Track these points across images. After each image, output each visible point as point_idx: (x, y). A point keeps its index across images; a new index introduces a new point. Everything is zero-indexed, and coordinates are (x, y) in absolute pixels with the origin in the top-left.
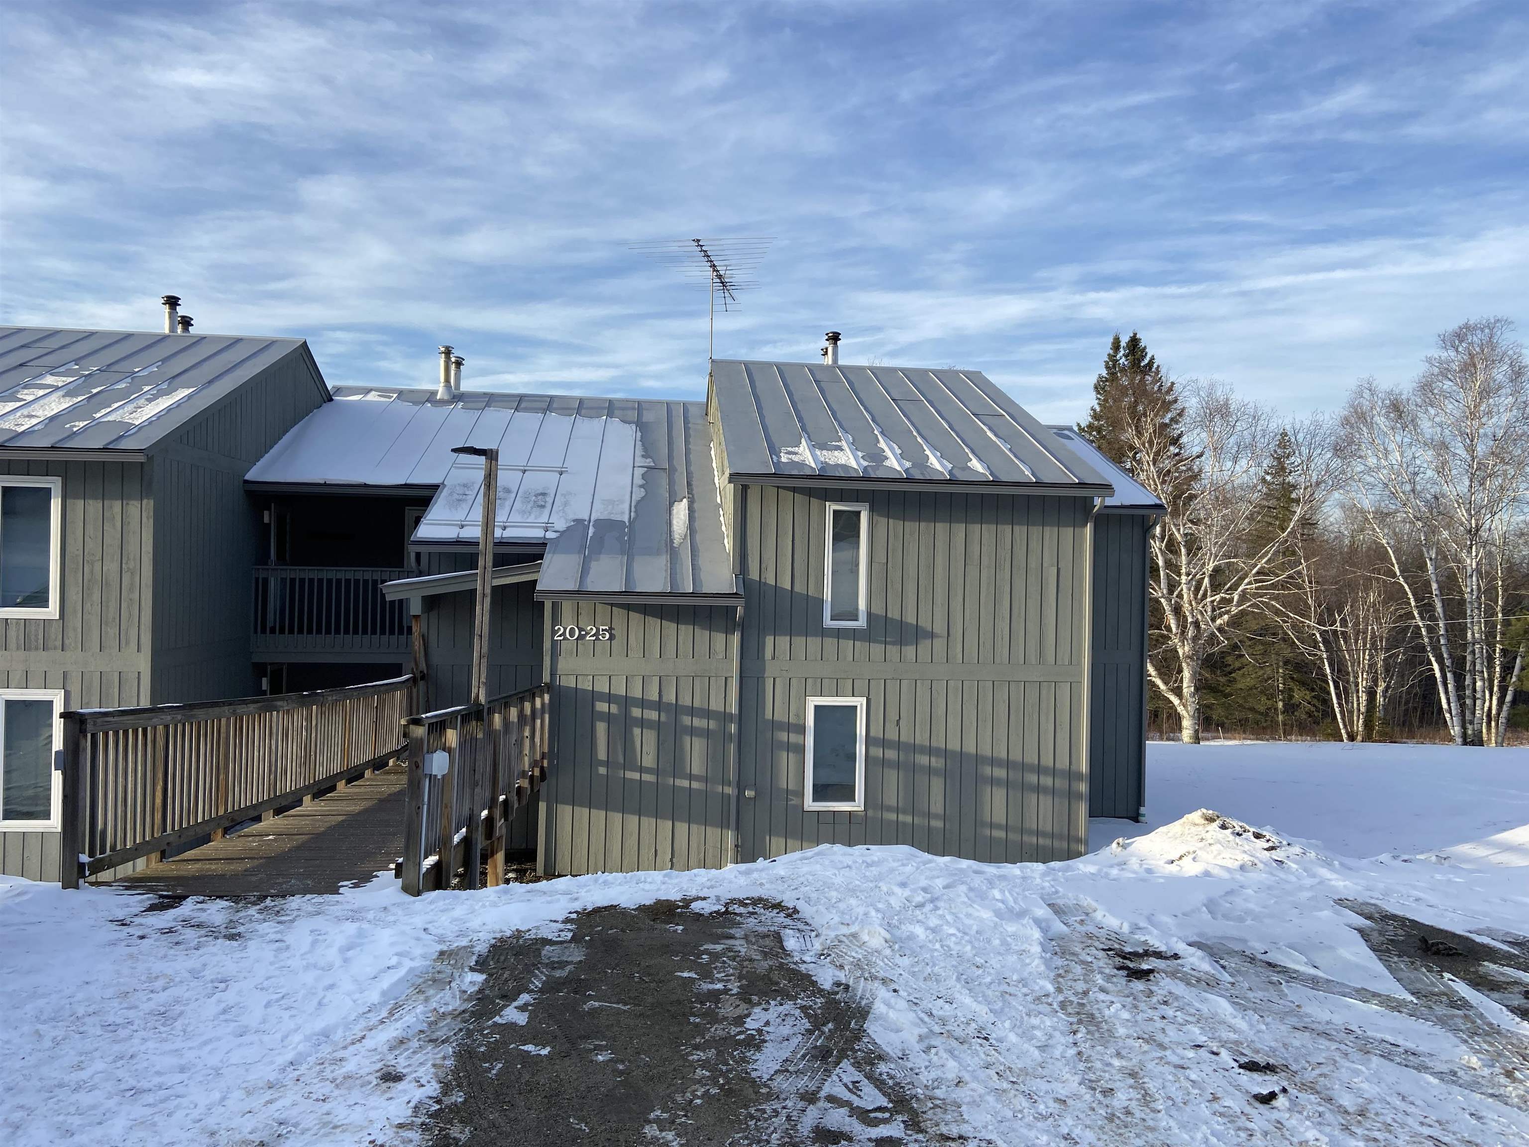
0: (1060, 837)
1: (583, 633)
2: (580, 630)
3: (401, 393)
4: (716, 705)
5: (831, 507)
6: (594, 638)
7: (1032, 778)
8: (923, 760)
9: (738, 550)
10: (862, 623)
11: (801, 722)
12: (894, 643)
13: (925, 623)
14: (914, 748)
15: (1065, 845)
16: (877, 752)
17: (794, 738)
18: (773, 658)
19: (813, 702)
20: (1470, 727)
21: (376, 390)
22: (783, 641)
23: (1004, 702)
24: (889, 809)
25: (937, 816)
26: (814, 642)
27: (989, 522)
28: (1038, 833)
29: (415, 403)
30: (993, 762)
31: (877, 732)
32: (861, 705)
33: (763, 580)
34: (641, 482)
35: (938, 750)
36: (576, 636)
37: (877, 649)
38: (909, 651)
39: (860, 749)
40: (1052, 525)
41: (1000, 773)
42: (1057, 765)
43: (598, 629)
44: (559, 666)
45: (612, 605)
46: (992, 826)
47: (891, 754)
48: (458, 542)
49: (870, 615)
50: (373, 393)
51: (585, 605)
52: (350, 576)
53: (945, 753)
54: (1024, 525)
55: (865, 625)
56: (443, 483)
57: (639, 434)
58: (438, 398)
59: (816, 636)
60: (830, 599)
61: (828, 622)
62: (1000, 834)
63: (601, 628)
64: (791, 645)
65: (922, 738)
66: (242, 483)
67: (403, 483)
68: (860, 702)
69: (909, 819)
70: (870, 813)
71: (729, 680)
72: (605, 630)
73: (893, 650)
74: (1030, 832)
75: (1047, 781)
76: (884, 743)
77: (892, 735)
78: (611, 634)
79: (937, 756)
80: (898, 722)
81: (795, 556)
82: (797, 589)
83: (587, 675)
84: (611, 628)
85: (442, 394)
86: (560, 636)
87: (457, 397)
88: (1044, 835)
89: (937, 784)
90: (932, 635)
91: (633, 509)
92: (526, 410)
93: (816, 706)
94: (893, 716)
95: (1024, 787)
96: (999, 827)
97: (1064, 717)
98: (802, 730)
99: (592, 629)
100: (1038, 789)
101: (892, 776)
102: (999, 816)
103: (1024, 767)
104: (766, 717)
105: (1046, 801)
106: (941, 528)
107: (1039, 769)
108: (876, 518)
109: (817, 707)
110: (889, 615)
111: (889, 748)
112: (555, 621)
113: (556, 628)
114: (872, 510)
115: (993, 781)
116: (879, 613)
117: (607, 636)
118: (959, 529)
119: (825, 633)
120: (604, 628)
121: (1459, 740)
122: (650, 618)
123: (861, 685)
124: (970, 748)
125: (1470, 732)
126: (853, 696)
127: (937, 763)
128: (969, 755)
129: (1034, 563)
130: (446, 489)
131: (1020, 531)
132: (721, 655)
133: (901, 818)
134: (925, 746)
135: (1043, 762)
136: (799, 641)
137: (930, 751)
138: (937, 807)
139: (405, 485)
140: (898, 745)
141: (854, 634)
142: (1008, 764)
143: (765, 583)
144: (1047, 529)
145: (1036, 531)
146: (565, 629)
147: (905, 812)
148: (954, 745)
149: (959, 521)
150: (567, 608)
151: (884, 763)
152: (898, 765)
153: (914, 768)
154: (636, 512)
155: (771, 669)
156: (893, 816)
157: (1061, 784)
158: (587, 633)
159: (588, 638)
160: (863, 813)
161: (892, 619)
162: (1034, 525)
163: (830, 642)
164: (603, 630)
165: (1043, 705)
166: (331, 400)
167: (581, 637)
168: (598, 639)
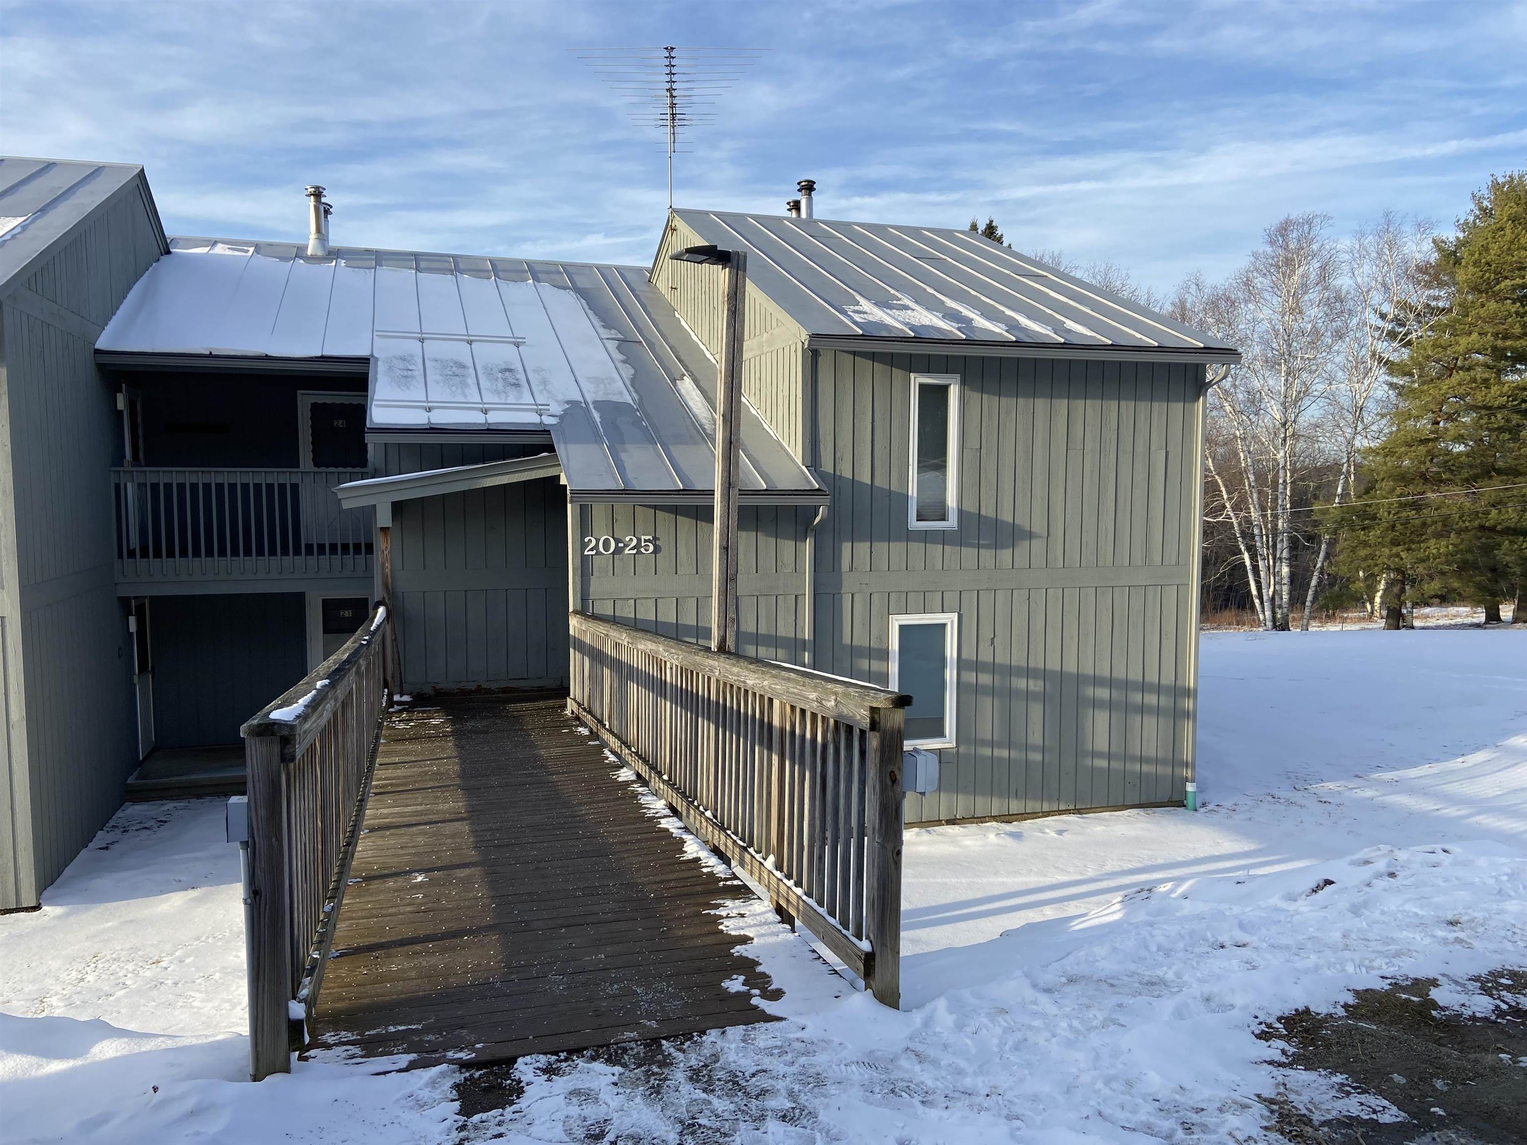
0: (1164, 762)
1: (621, 545)
2: (617, 541)
3: (258, 247)
4: (785, 630)
5: (917, 380)
6: (635, 551)
7: (1137, 698)
8: (1020, 683)
9: (808, 435)
10: (952, 522)
11: (885, 647)
12: (987, 547)
13: (1022, 521)
14: (1010, 671)
15: (1169, 770)
16: (970, 677)
17: (876, 666)
18: (851, 570)
19: (896, 621)
20: (1279, 611)
21: (224, 242)
22: (863, 548)
23: (1107, 610)
24: (984, 743)
25: (1035, 748)
26: (898, 547)
27: (1094, 398)
28: (1142, 760)
29: (282, 259)
30: (1096, 681)
31: (969, 654)
32: (952, 622)
33: (838, 473)
34: (622, 357)
35: (1036, 670)
36: (612, 550)
37: (969, 553)
38: (1005, 555)
39: (951, 675)
40: (1160, 400)
41: (1103, 693)
42: (1163, 682)
43: (639, 540)
44: (592, 589)
45: (655, 507)
46: (1094, 754)
47: (985, 679)
48: (432, 430)
49: (961, 512)
50: (220, 245)
51: (622, 508)
52: (261, 479)
53: (1044, 675)
54: (1131, 400)
55: (956, 525)
56: (372, 355)
57: (583, 302)
58: (309, 253)
59: (900, 540)
60: (915, 495)
61: (914, 524)
62: (1102, 763)
63: (643, 538)
64: (871, 552)
65: (1018, 659)
66: (93, 351)
67: (320, 355)
68: (950, 619)
69: (1005, 753)
70: (962, 749)
71: (800, 598)
72: (648, 541)
73: (987, 555)
74: (1133, 759)
75: (1151, 699)
76: (978, 666)
77: (986, 656)
78: (655, 546)
79: (1036, 678)
80: (993, 639)
81: (875, 443)
82: (877, 483)
83: (628, 599)
84: (655, 538)
85: (314, 248)
86: (592, 550)
87: (334, 254)
88: (1148, 760)
89: (1036, 710)
90: (1030, 535)
91: (631, 389)
92: (429, 270)
93: (900, 626)
94: (987, 634)
95: (1128, 708)
96: (1100, 755)
97: (1169, 627)
98: (884, 655)
99: (631, 540)
100: (1142, 709)
101: (986, 703)
102: (1102, 744)
103: (1126, 685)
104: (844, 642)
105: (1150, 722)
106: (1041, 404)
107: (1144, 687)
108: (968, 392)
109: (902, 628)
110: (983, 513)
111: (983, 672)
112: (585, 528)
113: (586, 540)
114: (963, 383)
115: (1096, 704)
116: (972, 510)
117: (651, 548)
118: (1061, 405)
119: (910, 536)
120: (647, 538)
121: (1269, 624)
122: (704, 523)
123: (951, 598)
124: (1071, 667)
125: (1279, 616)
126: (943, 612)
127: (1036, 686)
128: (1070, 675)
129: (1141, 448)
130: (380, 364)
131: (1128, 406)
132: (790, 568)
133: (997, 752)
134: (1023, 668)
135: (1147, 678)
136: (881, 547)
137: (1028, 672)
138: (1036, 738)
139: (322, 357)
140: (993, 668)
141: (943, 538)
142: (1111, 683)
143: (840, 477)
144: (1156, 405)
145: (1143, 406)
146: (598, 541)
147: (1000, 745)
148: (1053, 664)
149: (1060, 397)
150: (599, 512)
151: (977, 689)
152: (993, 691)
153: (1011, 693)
154: (636, 392)
155: (849, 583)
156: (987, 752)
157: (1165, 701)
158: (626, 546)
159: (627, 551)
160: (954, 750)
161: (986, 517)
162: (1141, 400)
163: (916, 547)
164: (645, 541)
165: (1148, 614)
166: (168, 252)
167: (618, 551)
168: (639, 552)
